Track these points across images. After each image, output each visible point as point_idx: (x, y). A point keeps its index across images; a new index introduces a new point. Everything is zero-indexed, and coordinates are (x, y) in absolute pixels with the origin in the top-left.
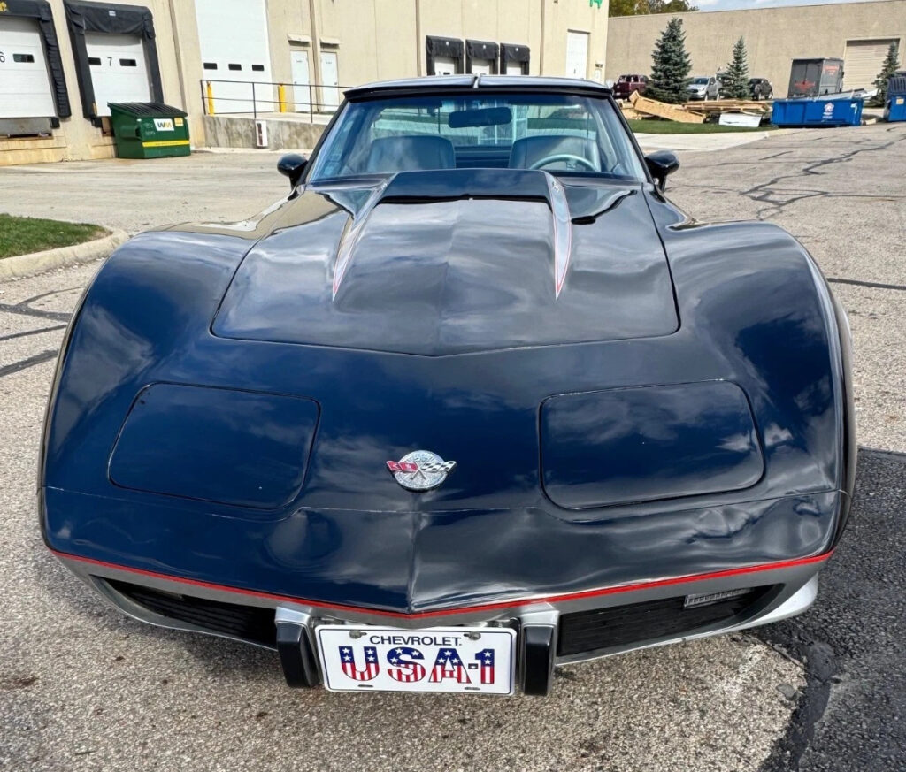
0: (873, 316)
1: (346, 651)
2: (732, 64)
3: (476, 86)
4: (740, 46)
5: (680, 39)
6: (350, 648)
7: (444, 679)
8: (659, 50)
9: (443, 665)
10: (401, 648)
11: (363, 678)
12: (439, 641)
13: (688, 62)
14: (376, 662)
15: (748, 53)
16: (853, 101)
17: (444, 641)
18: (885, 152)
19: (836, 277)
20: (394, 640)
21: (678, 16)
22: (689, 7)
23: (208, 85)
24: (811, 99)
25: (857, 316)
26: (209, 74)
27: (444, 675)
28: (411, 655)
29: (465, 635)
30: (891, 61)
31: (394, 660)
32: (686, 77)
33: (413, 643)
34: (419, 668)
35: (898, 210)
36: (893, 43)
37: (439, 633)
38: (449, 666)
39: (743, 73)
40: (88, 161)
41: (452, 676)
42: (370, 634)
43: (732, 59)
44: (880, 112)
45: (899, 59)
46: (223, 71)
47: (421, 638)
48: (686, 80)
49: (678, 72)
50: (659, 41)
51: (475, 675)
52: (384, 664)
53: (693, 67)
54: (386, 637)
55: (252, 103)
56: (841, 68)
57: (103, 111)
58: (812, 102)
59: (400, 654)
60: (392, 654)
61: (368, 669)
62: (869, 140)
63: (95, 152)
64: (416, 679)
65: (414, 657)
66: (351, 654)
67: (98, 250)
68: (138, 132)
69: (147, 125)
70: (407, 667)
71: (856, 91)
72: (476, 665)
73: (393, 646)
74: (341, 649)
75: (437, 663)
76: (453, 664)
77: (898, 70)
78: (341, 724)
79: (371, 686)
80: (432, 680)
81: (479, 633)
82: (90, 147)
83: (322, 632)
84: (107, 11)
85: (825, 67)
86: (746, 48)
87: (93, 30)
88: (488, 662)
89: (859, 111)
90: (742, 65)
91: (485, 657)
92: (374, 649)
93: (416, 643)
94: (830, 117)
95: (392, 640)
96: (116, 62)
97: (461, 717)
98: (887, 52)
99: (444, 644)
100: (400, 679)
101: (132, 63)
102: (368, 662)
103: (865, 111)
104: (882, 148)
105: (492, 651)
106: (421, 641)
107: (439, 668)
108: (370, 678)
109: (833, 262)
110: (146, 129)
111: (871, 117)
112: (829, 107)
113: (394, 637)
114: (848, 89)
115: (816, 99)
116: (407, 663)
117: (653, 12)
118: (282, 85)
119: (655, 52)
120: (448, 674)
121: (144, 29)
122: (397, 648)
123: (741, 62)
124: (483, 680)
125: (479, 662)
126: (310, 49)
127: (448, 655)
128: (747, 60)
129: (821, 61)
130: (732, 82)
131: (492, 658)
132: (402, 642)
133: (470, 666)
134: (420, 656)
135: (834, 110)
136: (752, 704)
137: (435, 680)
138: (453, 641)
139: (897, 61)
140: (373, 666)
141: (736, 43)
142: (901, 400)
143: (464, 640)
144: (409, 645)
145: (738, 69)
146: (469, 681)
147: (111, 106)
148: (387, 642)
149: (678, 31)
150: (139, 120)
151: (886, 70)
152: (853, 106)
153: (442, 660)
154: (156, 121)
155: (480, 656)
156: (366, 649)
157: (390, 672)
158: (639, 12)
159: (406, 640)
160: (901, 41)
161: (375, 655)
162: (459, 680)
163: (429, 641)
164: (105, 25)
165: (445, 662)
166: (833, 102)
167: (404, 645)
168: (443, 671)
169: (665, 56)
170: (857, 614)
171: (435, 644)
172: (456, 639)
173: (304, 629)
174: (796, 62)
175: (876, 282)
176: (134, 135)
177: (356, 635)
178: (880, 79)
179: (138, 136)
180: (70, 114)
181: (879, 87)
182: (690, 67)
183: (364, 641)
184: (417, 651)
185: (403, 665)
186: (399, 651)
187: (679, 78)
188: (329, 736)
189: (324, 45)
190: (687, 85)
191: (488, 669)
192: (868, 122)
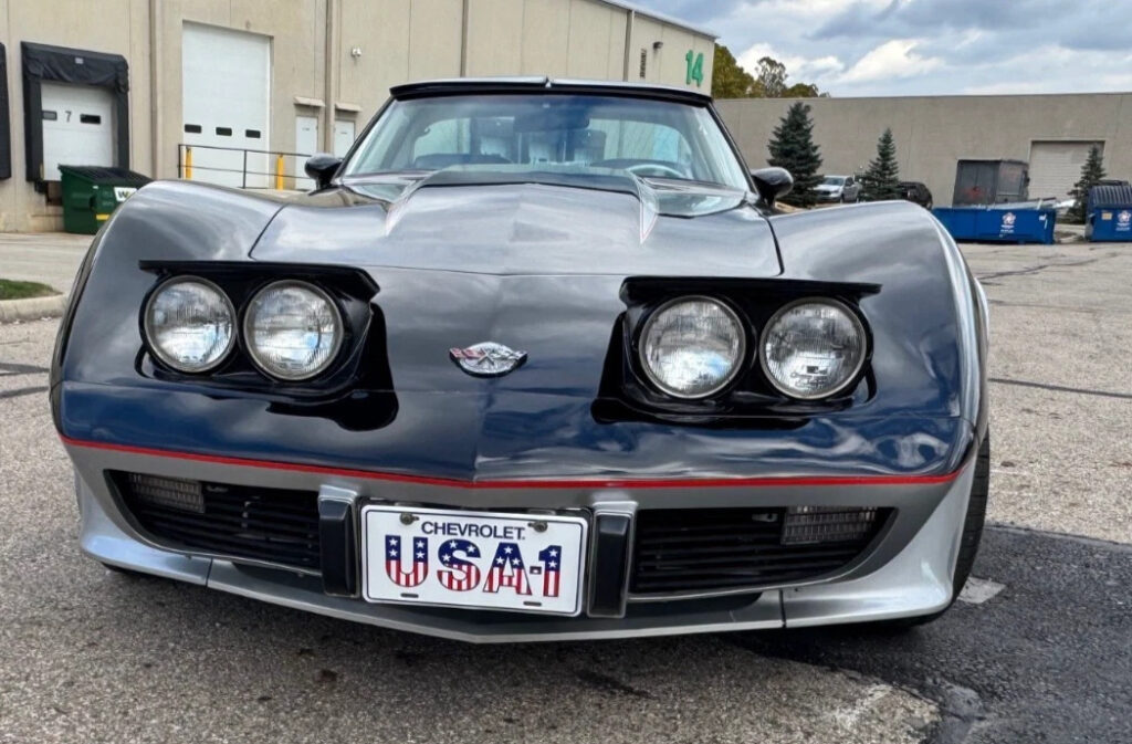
0: (1055, 416)
1: (393, 542)
2: (876, 161)
3: (548, 85)
4: (887, 140)
5: (805, 127)
6: (398, 538)
7: (501, 588)
8: (777, 139)
9: (502, 567)
10: (456, 541)
11: (407, 584)
12: (500, 532)
13: (817, 156)
14: (425, 560)
15: (897, 148)
16: (1041, 212)
17: (505, 532)
18: (1085, 268)
19: (1008, 378)
20: (449, 529)
21: (805, 101)
22: (819, 93)
23: (188, 150)
24: (984, 207)
25: (1033, 416)
26: (190, 138)
27: (501, 583)
28: (466, 550)
29: (530, 525)
30: (1094, 169)
31: (447, 558)
32: (814, 175)
33: (470, 534)
34: (473, 569)
35: (1097, 321)
36: (1096, 147)
37: (500, 521)
38: (508, 570)
39: (891, 174)
40: (23, 233)
41: (510, 584)
42: (423, 519)
43: (875, 155)
44: (1081, 230)
45: (1105, 165)
46: (208, 135)
47: (480, 526)
48: (813, 179)
49: (803, 167)
50: (778, 129)
51: (537, 582)
52: (435, 563)
53: (823, 163)
54: (440, 525)
55: (242, 174)
56: (1026, 173)
57: (51, 173)
58: (984, 211)
59: (453, 550)
60: (445, 549)
61: (415, 570)
62: (1063, 256)
63: (34, 223)
64: (469, 588)
65: (470, 555)
66: (398, 548)
67: (45, 308)
68: (92, 201)
69: (106, 193)
70: (460, 569)
71: (1045, 200)
72: (539, 569)
73: (447, 538)
74: (388, 538)
75: (495, 564)
76: (513, 566)
77: (1103, 179)
78: (361, 713)
79: (416, 596)
80: (487, 589)
81: (546, 522)
82: (29, 216)
83: (369, 514)
84: (73, 57)
85: (1005, 171)
86: (896, 142)
87: (52, 78)
88: (553, 564)
89: (1051, 227)
90: (889, 163)
91: (550, 557)
92: (425, 540)
93: (473, 534)
94: (1012, 231)
95: (447, 528)
96: (76, 117)
97: (507, 716)
98: (1087, 155)
99: (505, 537)
100: (450, 587)
101: (95, 120)
102: (416, 560)
103: (1059, 227)
104: (1081, 264)
105: (558, 549)
106: (479, 531)
107: (496, 570)
108: (416, 583)
109: (1005, 364)
110: (103, 199)
111: (1068, 235)
112: (1009, 219)
113: (449, 525)
114: (1036, 197)
115: (991, 207)
116: (460, 563)
117: (770, 96)
118: (282, 154)
119: (773, 142)
120: (506, 581)
121: (116, 81)
122: (451, 541)
123: (888, 160)
124: (546, 593)
125: (542, 564)
126: (322, 116)
127: (507, 553)
128: (899, 157)
129: (997, 163)
130: (876, 183)
131: (557, 559)
132: (458, 532)
133: (532, 568)
134: (477, 554)
135: (1016, 223)
136: (871, 731)
137: (491, 590)
138: (515, 533)
139: (1103, 166)
140: (421, 565)
141: (881, 136)
142: (1085, 490)
143: (529, 532)
144: (466, 537)
145: (885, 167)
146: (529, 592)
147: (62, 168)
148: (440, 531)
149: (804, 118)
150: (96, 187)
151: (1086, 178)
152: (1042, 218)
153: (500, 561)
154: (118, 190)
155: (544, 555)
156: (416, 540)
157: (440, 574)
158: (752, 96)
159: (463, 528)
160: (1106, 145)
161: (425, 550)
162: (518, 589)
163: (488, 532)
164: (69, 74)
165: (505, 562)
166: (1014, 212)
167: (459, 537)
168: (501, 577)
169: (788, 147)
170: (1010, 666)
171: (495, 536)
172: (520, 530)
173: (350, 507)
174: (962, 163)
175: (1060, 385)
176: (87, 205)
177: (407, 520)
178: (1079, 188)
179: (93, 206)
180: (9, 176)
181: (1078, 198)
182: (820, 162)
183: (415, 530)
184: (474, 545)
185: (455, 566)
186: (453, 545)
187: (804, 175)
188: (346, 720)
189: (339, 111)
190: (815, 185)
191: (552, 574)
192: (1064, 240)
